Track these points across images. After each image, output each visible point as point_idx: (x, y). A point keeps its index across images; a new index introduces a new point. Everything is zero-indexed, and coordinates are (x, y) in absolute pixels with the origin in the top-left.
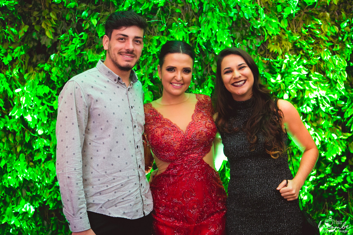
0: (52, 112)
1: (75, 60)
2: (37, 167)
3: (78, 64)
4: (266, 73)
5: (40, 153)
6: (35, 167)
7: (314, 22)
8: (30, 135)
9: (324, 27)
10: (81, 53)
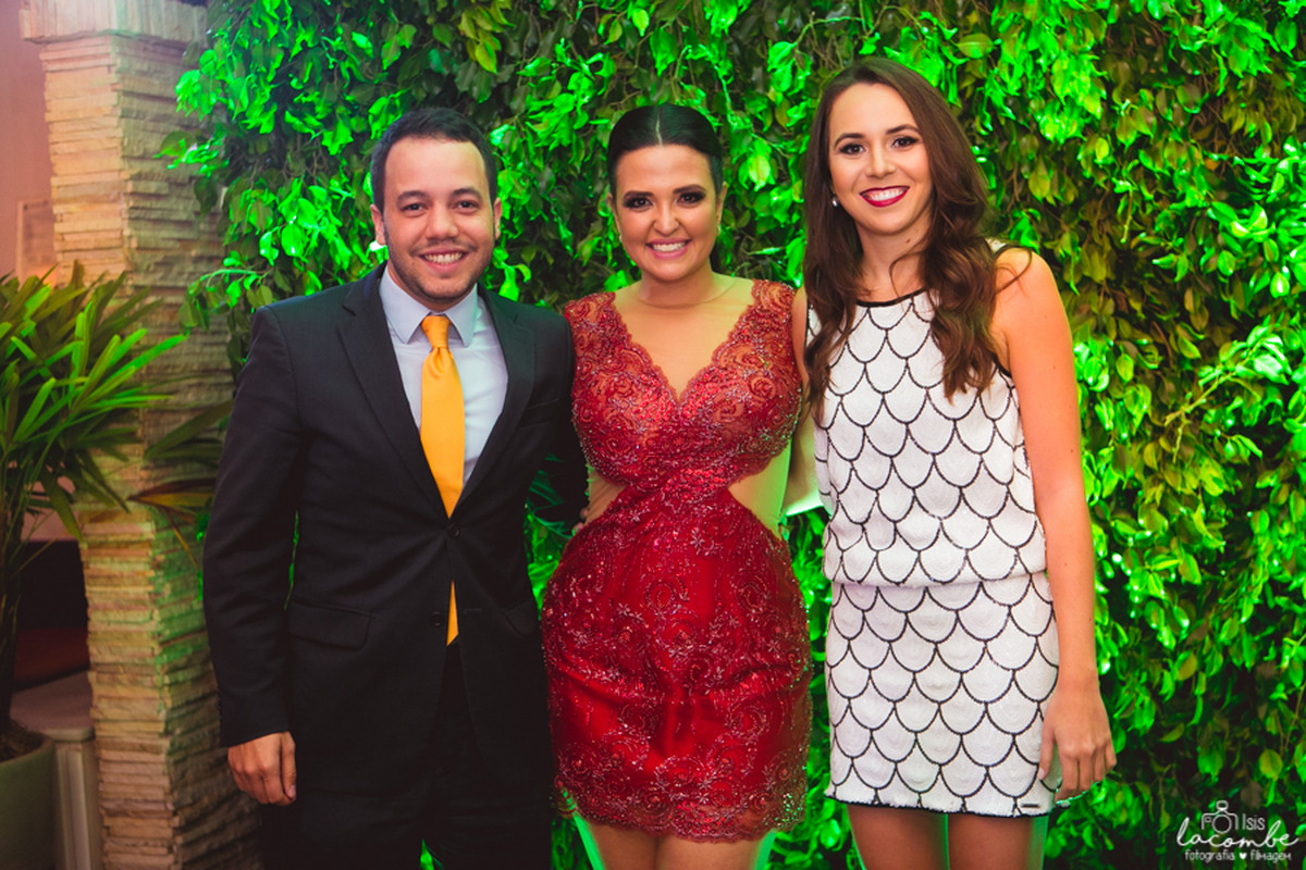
1: (570, 145)
3: (577, 160)
4: (1215, 204)
10: (593, 122)
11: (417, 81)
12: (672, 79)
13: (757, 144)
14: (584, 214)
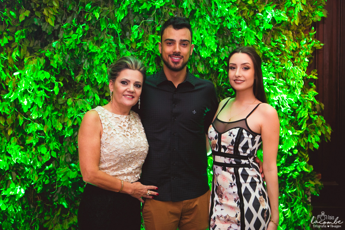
0: (49, 97)
1: (75, 49)
2: (28, 151)
3: (77, 53)
5: (32, 137)
6: (26, 150)
7: (281, 38)
8: (23, 118)
9: (288, 42)
10: (82, 43)
11: (30, 26)
12: (105, 33)
13: (127, 52)
14: (78, 69)
